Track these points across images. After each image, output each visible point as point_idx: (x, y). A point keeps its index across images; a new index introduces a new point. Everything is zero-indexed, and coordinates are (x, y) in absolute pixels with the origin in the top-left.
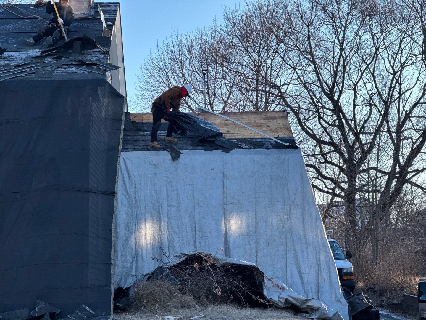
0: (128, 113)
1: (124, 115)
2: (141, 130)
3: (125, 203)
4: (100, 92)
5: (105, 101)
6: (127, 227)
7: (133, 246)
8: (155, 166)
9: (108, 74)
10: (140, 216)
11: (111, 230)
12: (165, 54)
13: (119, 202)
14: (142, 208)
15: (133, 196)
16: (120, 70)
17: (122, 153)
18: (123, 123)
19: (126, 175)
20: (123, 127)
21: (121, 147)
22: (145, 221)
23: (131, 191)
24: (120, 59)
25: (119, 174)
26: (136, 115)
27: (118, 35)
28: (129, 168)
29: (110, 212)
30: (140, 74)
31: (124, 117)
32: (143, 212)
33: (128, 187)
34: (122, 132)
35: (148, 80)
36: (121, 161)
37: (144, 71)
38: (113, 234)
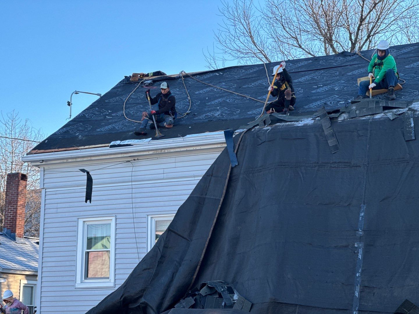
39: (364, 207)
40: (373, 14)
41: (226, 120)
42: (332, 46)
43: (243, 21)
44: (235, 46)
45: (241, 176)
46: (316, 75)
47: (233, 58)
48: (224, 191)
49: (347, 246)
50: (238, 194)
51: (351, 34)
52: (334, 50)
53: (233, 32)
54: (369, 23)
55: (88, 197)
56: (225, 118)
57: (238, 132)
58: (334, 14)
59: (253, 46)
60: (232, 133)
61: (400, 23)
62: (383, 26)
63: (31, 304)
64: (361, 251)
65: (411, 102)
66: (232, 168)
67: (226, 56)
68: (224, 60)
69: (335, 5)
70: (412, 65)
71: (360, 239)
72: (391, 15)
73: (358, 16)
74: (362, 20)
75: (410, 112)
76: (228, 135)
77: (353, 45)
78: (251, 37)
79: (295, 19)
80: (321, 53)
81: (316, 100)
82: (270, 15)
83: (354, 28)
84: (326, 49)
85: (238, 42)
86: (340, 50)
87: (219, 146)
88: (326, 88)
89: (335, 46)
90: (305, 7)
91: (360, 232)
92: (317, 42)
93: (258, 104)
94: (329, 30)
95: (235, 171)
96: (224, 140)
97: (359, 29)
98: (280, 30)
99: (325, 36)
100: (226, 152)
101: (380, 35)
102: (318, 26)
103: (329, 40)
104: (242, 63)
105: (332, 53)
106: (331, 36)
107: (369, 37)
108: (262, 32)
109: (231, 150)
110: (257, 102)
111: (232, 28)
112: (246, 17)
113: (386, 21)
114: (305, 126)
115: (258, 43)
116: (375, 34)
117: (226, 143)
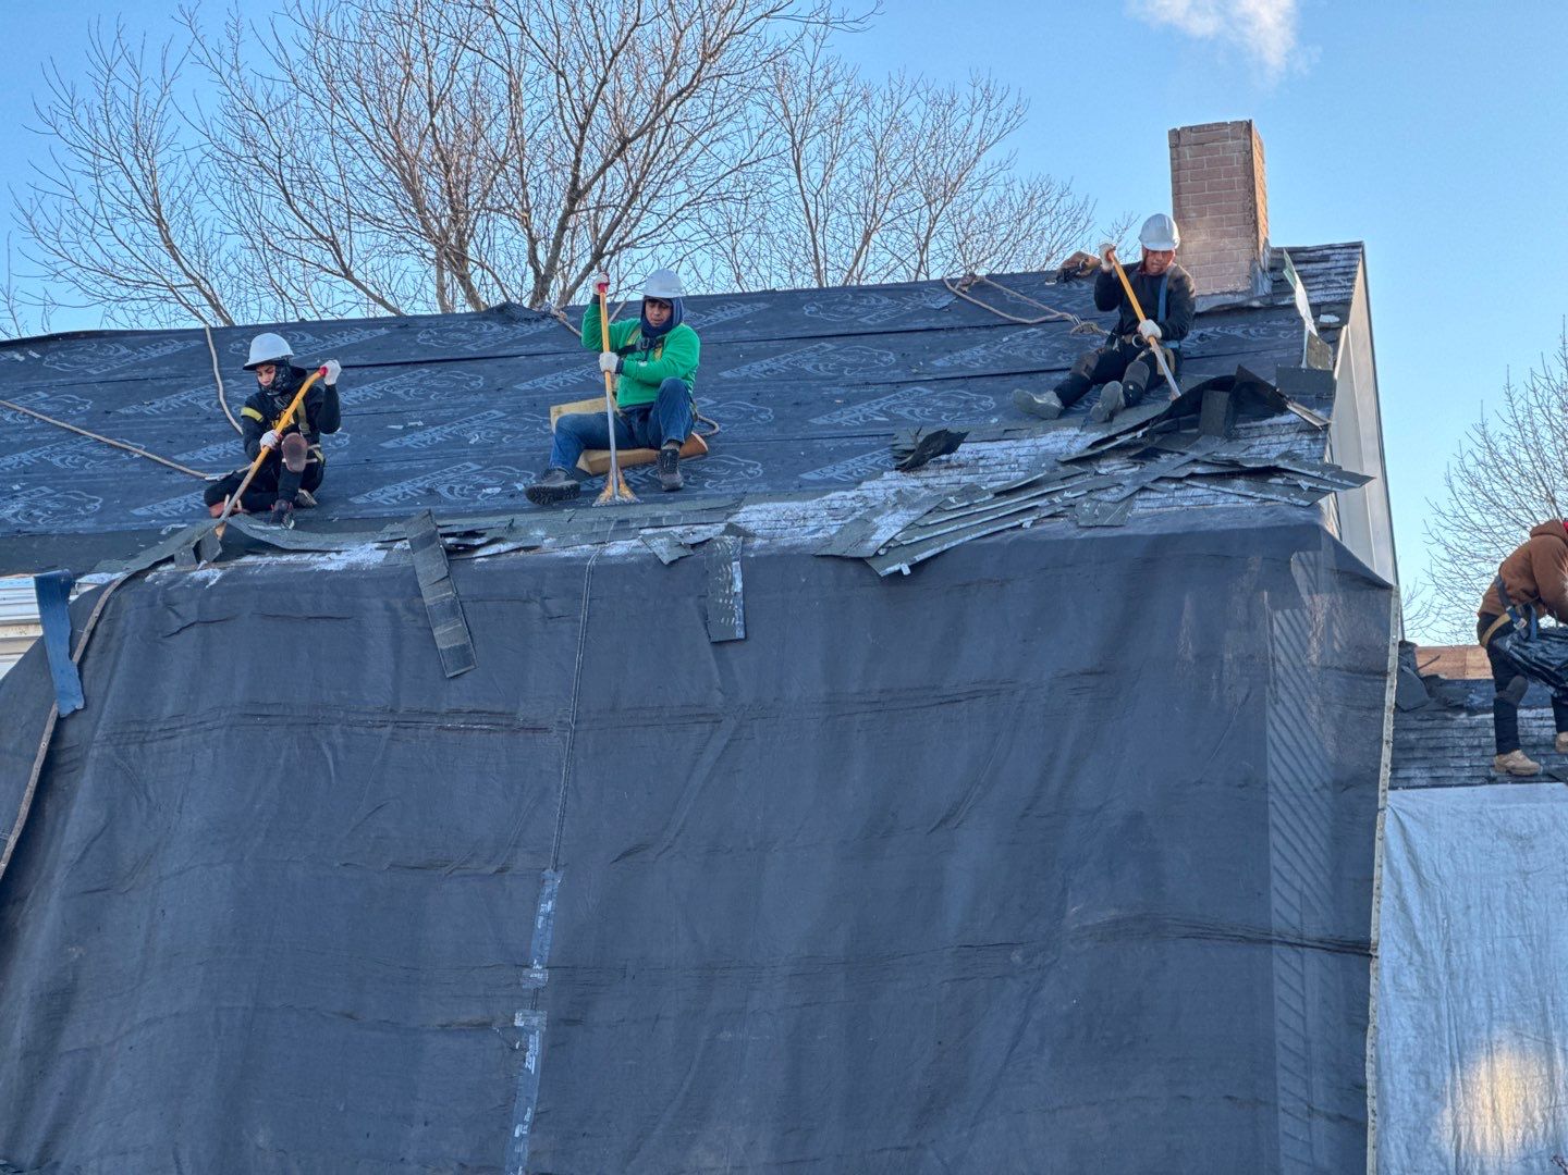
0: (1406, 647)
1: (1394, 652)
2: (1460, 708)
3: (1411, 982)
4: (1297, 571)
5: (1320, 604)
6: (1423, 1074)
7: (1448, 1149)
8: (1523, 842)
9: (1327, 503)
10: (1469, 1034)
11: (1361, 1087)
12: (1540, 419)
13: (1386, 973)
14: (1478, 1001)
15: (1440, 959)
16: (1373, 489)
17: (1390, 794)
18: (1392, 682)
19: (1408, 877)
20: (1390, 697)
21: (1385, 773)
22: (1490, 1052)
23: (1432, 941)
24: (1370, 447)
25: (1381, 873)
26: (1436, 654)
27: (1359, 358)
28: (1420, 850)
29: (1354, 1014)
30: (1443, 497)
31: (1393, 662)
32: (1483, 1018)
33: (1418, 922)
34: (1389, 716)
35: (1476, 518)
36: (1387, 826)
37: (1458, 484)
38: (1371, 1104)
39: (554, 881)
40: (616, 178)
41: (46, 535)
42: (464, 280)
43: (129, 161)
44: (95, 252)
45: (94, 753)
46: (403, 384)
47: (84, 300)
48: (24, 809)
49: (485, 1026)
50: (78, 818)
51: (533, 241)
52: (472, 296)
53: (89, 201)
54: (600, 207)
56: (41, 526)
57: (88, 583)
58: (476, 164)
59: (166, 259)
60: (68, 586)
61: (710, 217)
62: (649, 223)
64: (535, 1044)
65: (739, 502)
66: (60, 721)
67: (59, 290)
68: (49, 304)
69: (479, 133)
70: (744, 371)
71: (535, 999)
73: (564, 178)
74: (576, 194)
75: (729, 539)
76: (52, 592)
77: (542, 282)
78: (159, 222)
79: (331, 170)
80: (423, 305)
81: (397, 477)
82: (238, 148)
83: (545, 222)
84: (442, 289)
85: (106, 240)
86: (494, 298)
87: (12, 633)
88: (436, 434)
89: (475, 280)
90: (369, 129)
91: (538, 974)
92: (410, 262)
93: (175, 479)
94: (454, 221)
95: (72, 731)
96: (33, 610)
97: (562, 228)
98: (271, 206)
99: (440, 241)
100: (37, 657)
101: (636, 254)
102: (418, 203)
103: (453, 257)
104: (121, 321)
105: (463, 307)
106: (462, 244)
107: (598, 256)
108: (202, 209)
109: (58, 651)
110: (171, 471)
111: (84, 184)
112: (143, 145)
113: (659, 206)
114: (351, 569)
115: (185, 251)
116: (618, 248)
117: (43, 622)
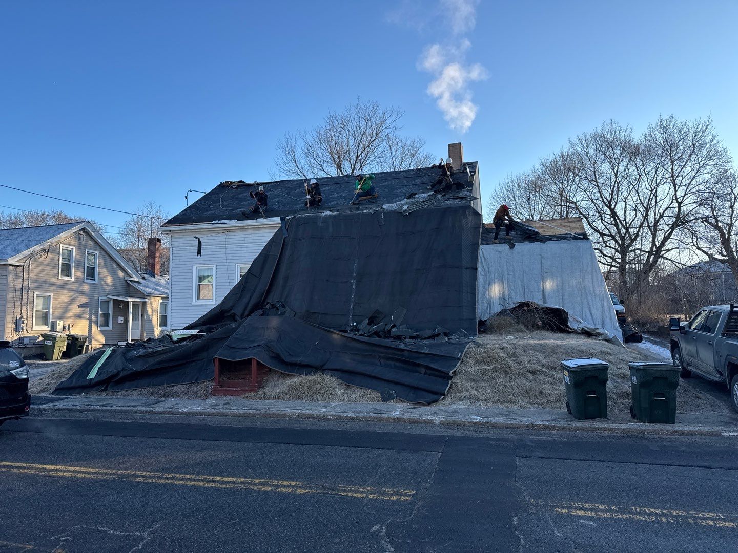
0: (483, 224)
1: (481, 225)
2: (491, 233)
3: (483, 273)
4: (467, 213)
5: (470, 218)
6: (484, 287)
7: (488, 297)
8: (500, 252)
9: (472, 202)
10: (491, 281)
11: (475, 289)
12: (504, 188)
13: (479, 273)
14: (493, 276)
15: (487, 270)
16: (479, 200)
17: (481, 247)
18: (481, 229)
19: (482, 257)
20: (481, 231)
21: (480, 243)
22: (494, 283)
23: (486, 268)
24: (478, 193)
25: (479, 258)
26: (488, 225)
27: (477, 180)
28: (485, 255)
29: (475, 278)
30: (489, 200)
31: (481, 226)
32: (493, 278)
33: (484, 264)
34: (480, 234)
35: (494, 204)
36: (480, 251)
37: (492, 199)
38: (477, 291)
39: (357, 261)
40: (363, 154)
41: (281, 211)
42: (341, 171)
43: (291, 153)
44: (286, 168)
45: (290, 243)
46: (332, 187)
47: (285, 175)
48: (280, 251)
49: (347, 282)
50: (288, 253)
51: (351, 165)
52: (342, 173)
53: (285, 160)
54: (361, 159)
55: (199, 253)
56: (281, 209)
57: (288, 217)
58: (342, 153)
59: (297, 169)
60: (285, 218)
61: (378, 160)
62: (369, 161)
63: (165, 313)
64: (354, 284)
65: (383, 204)
66: (285, 238)
67: (282, 174)
68: (280, 176)
69: (343, 148)
70: (383, 184)
71: (354, 278)
72: (373, 155)
73: (355, 155)
74: (357, 157)
75: (382, 210)
76: (282, 219)
77: (353, 171)
78: (296, 163)
79: (321, 154)
80: (335, 175)
81: (332, 201)
82: (307, 151)
83: (353, 162)
84: (338, 172)
85: (288, 166)
86: (346, 174)
87: (277, 225)
88: (337, 195)
89: (343, 171)
90: (326, 148)
91: (354, 274)
92: (333, 168)
93: (300, 202)
94: (339, 162)
95: (286, 239)
96: (280, 222)
97: (356, 162)
98: (312, 160)
99: (337, 165)
100: (281, 229)
101: (367, 166)
102: (334, 159)
103: (339, 167)
104: (291, 178)
105: (341, 175)
106: (341, 165)
107: (361, 167)
108: (302, 161)
109: (284, 228)
110: (299, 201)
111: (284, 157)
112: (293, 151)
113: (370, 159)
114: (326, 215)
115: (300, 167)
116: (364, 165)
117: (282, 223)
